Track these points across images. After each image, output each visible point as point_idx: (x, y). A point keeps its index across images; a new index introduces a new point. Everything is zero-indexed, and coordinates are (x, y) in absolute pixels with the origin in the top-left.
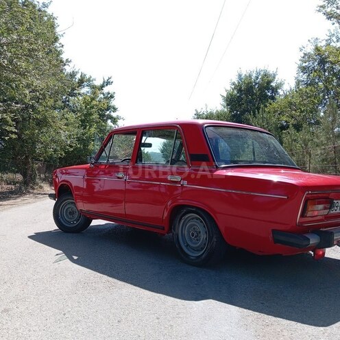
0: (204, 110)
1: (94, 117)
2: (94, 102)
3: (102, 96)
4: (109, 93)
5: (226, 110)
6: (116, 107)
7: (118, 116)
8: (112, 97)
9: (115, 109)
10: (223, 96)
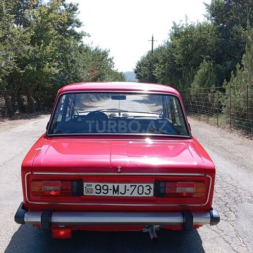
0: (184, 22)
1: (51, 32)
2: (52, 15)
3: (63, 8)
4: (71, 5)
5: (210, 22)
6: (81, 21)
7: (82, 32)
8: (75, 9)
9: (79, 24)
10: (206, 5)
